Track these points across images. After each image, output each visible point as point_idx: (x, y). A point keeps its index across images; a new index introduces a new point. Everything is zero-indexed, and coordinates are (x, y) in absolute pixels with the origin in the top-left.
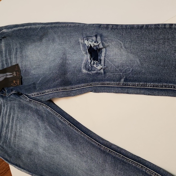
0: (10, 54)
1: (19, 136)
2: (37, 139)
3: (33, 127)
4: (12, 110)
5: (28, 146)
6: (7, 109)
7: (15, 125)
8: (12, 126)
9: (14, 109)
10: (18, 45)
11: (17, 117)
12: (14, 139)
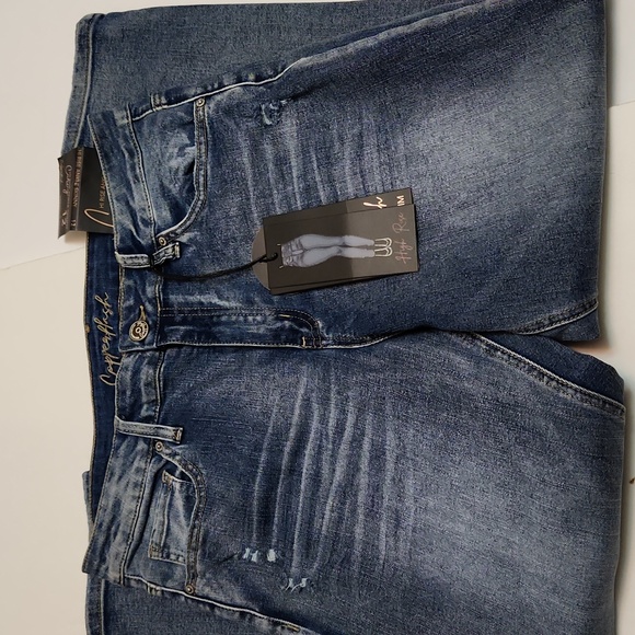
0: (328, 161)
1: (414, 530)
2: (510, 544)
3: (491, 485)
4: (369, 418)
5: (464, 575)
6: (343, 412)
7: (393, 479)
8: (376, 489)
9: (379, 411)
10: (369, 119)
11: (398, 446)
12: (392, 543)
